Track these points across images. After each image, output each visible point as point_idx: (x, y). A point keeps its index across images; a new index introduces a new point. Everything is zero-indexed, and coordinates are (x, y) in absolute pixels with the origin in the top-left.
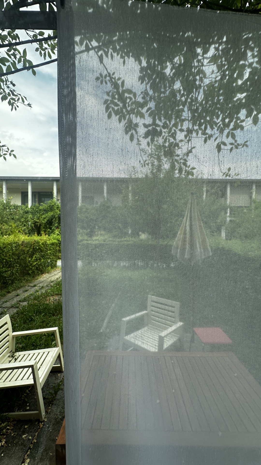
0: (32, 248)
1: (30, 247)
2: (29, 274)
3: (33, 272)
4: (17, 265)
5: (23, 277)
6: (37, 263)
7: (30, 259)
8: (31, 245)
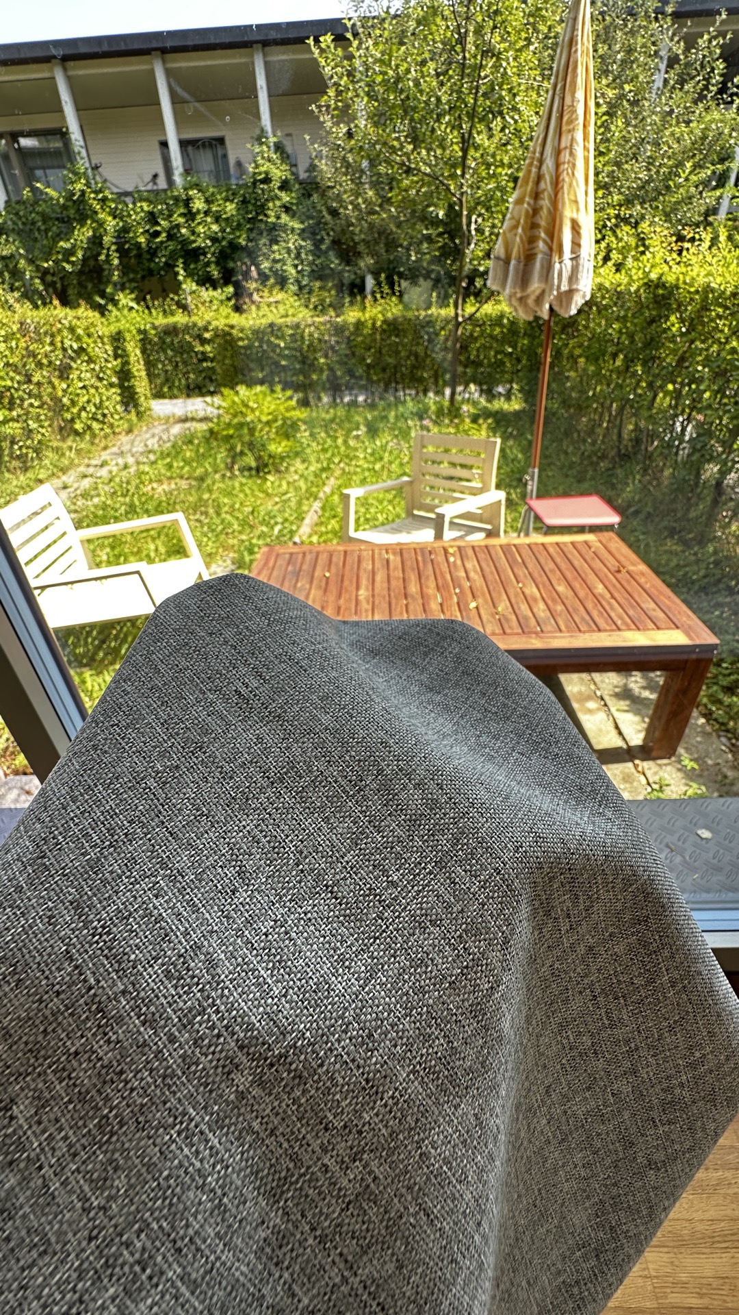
0: (59, 345)
1: (52, 344)
2: (77, 433)
3: (89, 428)
4: (32, 401)
5: (64, 439)
6: (89, 402)
7: (64, 386)
8: (53, 336)
